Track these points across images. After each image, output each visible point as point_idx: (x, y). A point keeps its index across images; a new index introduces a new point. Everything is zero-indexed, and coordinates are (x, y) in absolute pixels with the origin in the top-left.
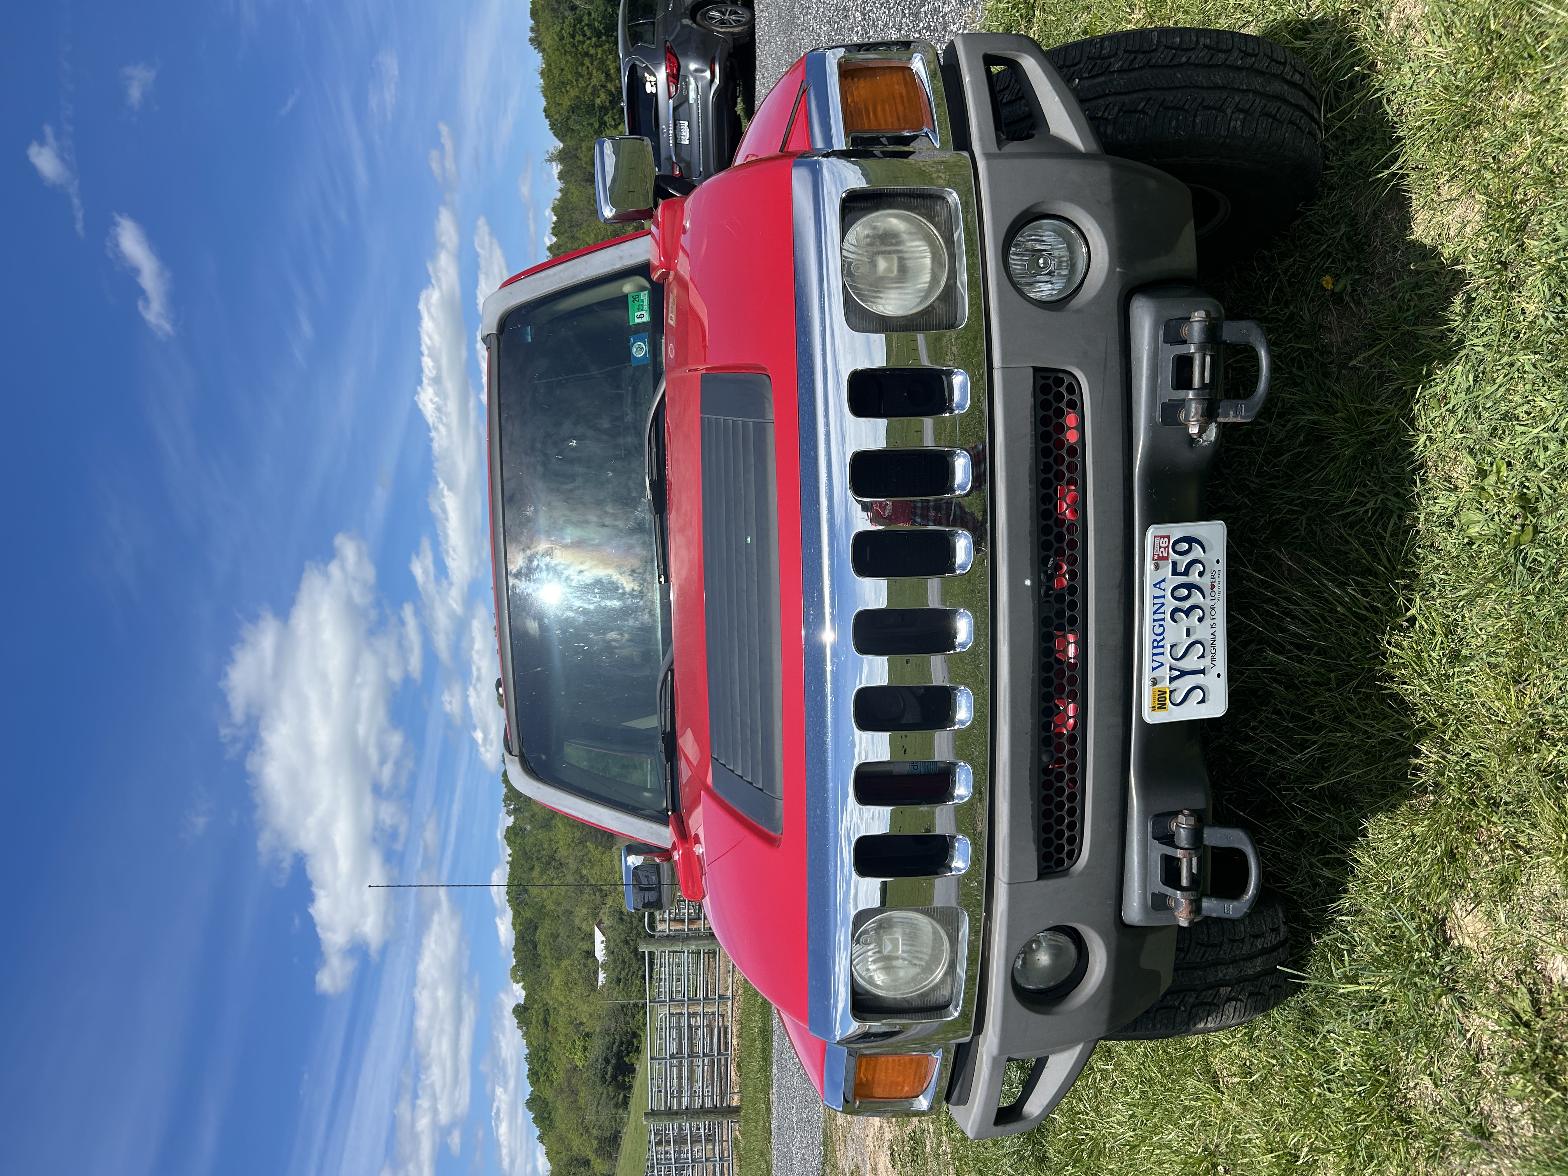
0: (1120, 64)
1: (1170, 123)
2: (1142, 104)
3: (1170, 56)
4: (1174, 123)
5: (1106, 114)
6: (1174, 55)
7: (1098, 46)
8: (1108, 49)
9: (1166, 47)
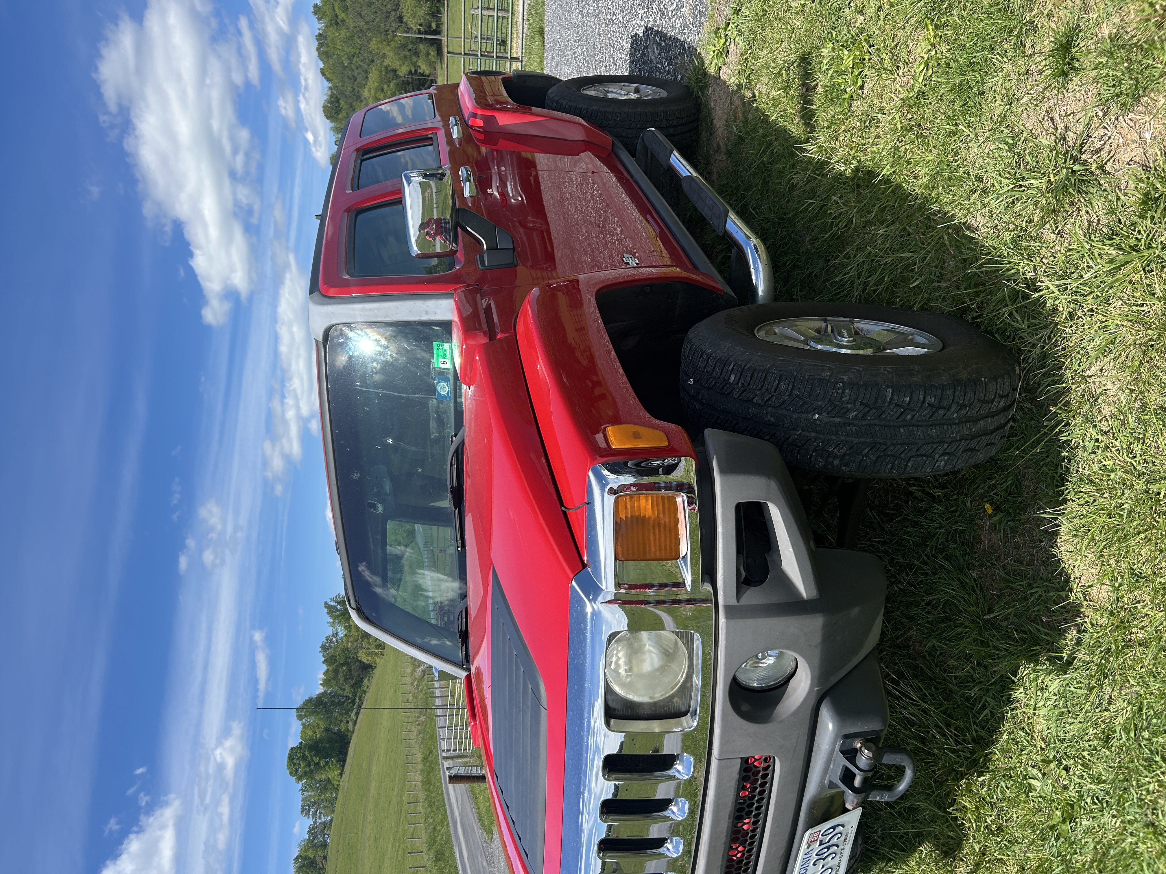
0: (855, 413)
1: (887, 465)
2: (867, 450)
3: (899, 413)
4: (890, 466)
5: (836, 450)
6: (902, 413)
7: (840, 391)
8: (848, 398)
9: (897, 405)
